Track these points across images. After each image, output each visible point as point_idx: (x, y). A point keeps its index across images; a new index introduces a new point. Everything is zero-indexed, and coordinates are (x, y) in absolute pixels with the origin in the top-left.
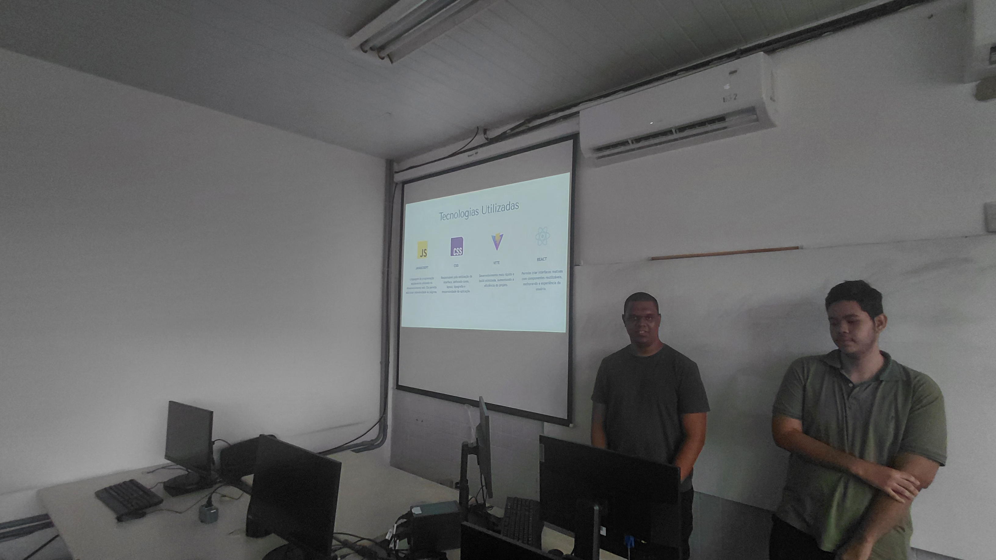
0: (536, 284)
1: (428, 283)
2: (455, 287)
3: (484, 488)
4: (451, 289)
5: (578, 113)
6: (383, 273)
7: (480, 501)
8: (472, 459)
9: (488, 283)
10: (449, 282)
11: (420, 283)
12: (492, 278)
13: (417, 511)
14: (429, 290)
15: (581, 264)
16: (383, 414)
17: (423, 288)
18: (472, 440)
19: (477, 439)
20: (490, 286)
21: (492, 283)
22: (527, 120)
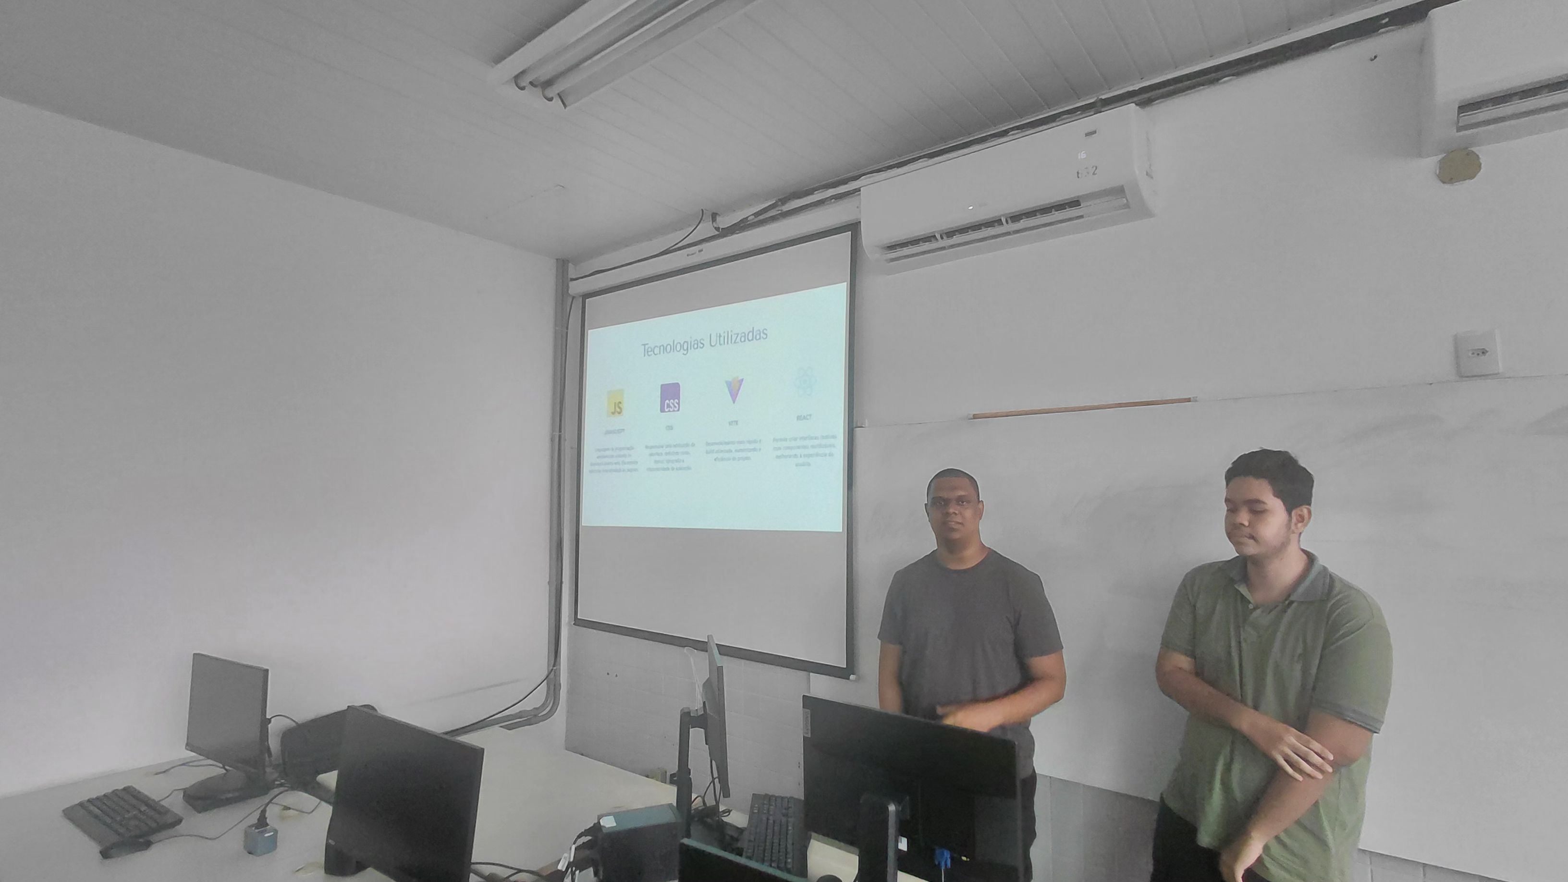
0: (795, 456)
1: (624, 456)
2: (669, 461)
3: (717, 781)
4: (660, 466)
5: (859, 190)
6: (552, 440)
7: (710, 802)
8: (697, 735)
9: (720, 455)
10: (658, 454)
11: (612, 456)
12: (727, 447)
13: (609, 823)
14: (626, 467)
15: (865, 425)
16: (554, 666)
17: (616, 463)
18: (696, 705)
19: (704, 703)
20: (723, 459)
21: (726, 455)
22: (780, 200)
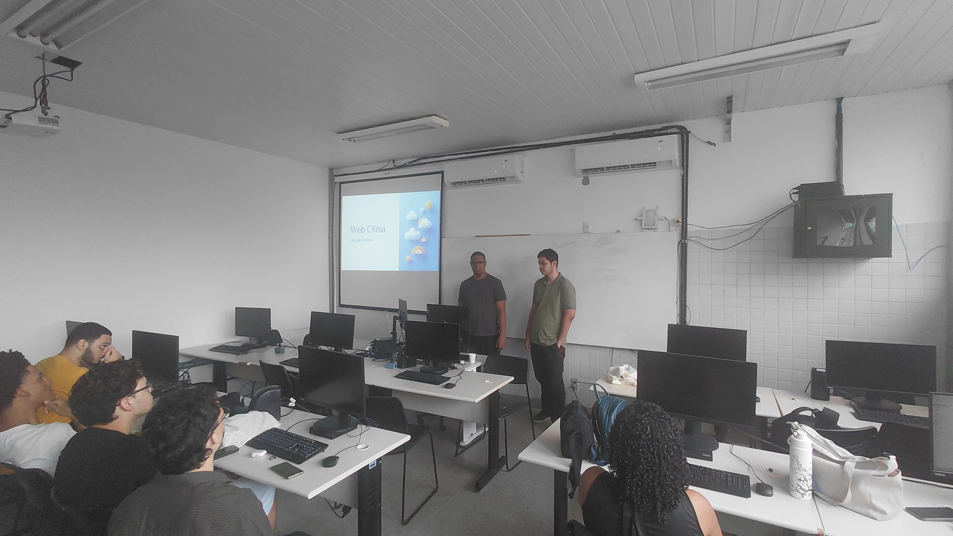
15: (446, 237)
22: (418, 159)
